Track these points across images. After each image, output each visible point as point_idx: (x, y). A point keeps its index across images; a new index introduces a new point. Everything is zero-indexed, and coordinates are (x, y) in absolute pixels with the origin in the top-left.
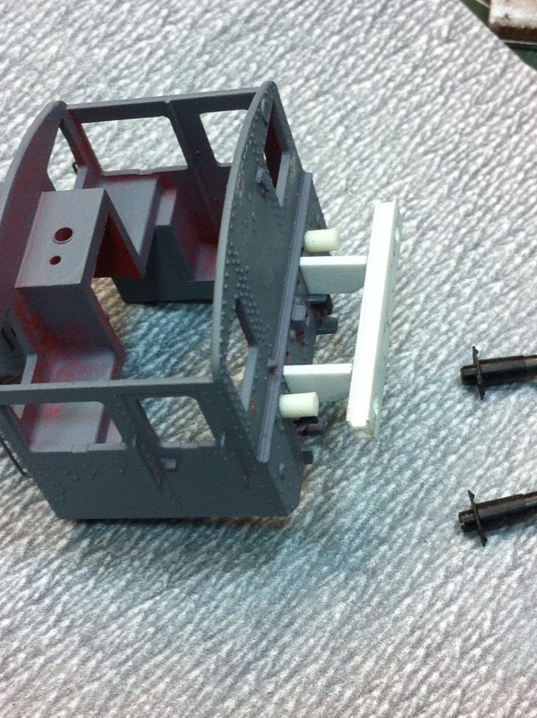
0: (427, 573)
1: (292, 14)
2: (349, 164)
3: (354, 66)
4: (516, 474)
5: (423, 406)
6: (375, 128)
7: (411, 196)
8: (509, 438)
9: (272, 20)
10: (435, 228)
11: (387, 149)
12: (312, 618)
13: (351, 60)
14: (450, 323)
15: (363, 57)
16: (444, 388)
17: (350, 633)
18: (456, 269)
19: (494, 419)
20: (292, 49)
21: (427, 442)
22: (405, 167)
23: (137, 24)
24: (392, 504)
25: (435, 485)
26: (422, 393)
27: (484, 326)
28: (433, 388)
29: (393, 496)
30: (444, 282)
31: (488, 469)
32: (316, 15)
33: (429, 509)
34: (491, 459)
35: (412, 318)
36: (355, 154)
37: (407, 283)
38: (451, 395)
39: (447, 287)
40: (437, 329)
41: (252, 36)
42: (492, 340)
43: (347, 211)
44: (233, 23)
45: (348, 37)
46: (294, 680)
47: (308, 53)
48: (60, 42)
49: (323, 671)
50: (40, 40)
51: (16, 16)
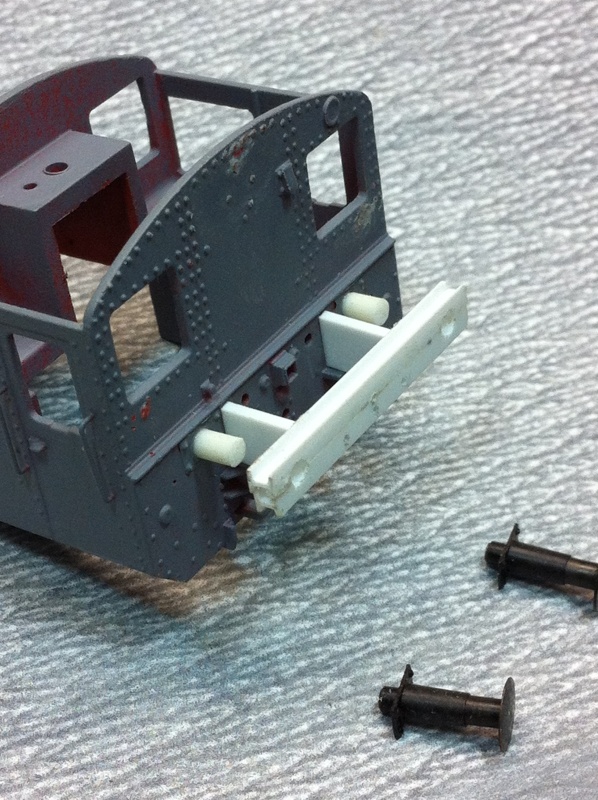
0: (310, 737)
1: (513, 130)
2: (499, 303)
3: (560, 208)
4: (488, 682)
5: (424, 567)
6: (551, 279)
7: (553, 360)
8: (505, 641)
9: (486, 128)
10: (560, 402)
11: (553, 304)
12: (143, 723)
13: (560, 201)
14: (514, 500)
15: (575, 203)
16: (462, 560)
17: (176, 758)
18: (559, 450)
19: (502, 615)
20: (497, 164)
21: (404, 605)
22: (564, 330)
23: (332, 77)
24: (318, 650)
25: (381, 653)
26: (433, 554)
27: (553, 518)
28: (448, 554)
29: (325, 642)
30: (535, 457)
31: (457, 663)
32: (541, 141)
33: (359, 673)
34: (469, 655)
35: (472, 477)
36: (512, 296)
37: (490, 442)
38: (465, 569)
39: (534, 464)
40: (495, 499)
41: (456, 136)
42: (553, 536)
43: (466, 347)
44: (441, 114)
45: (567, 177)
46: (75, 777)
47: (512, 176)
48: (239, 64)
49: (114, 783)
50: (219, 55)
51: (206, 23)
